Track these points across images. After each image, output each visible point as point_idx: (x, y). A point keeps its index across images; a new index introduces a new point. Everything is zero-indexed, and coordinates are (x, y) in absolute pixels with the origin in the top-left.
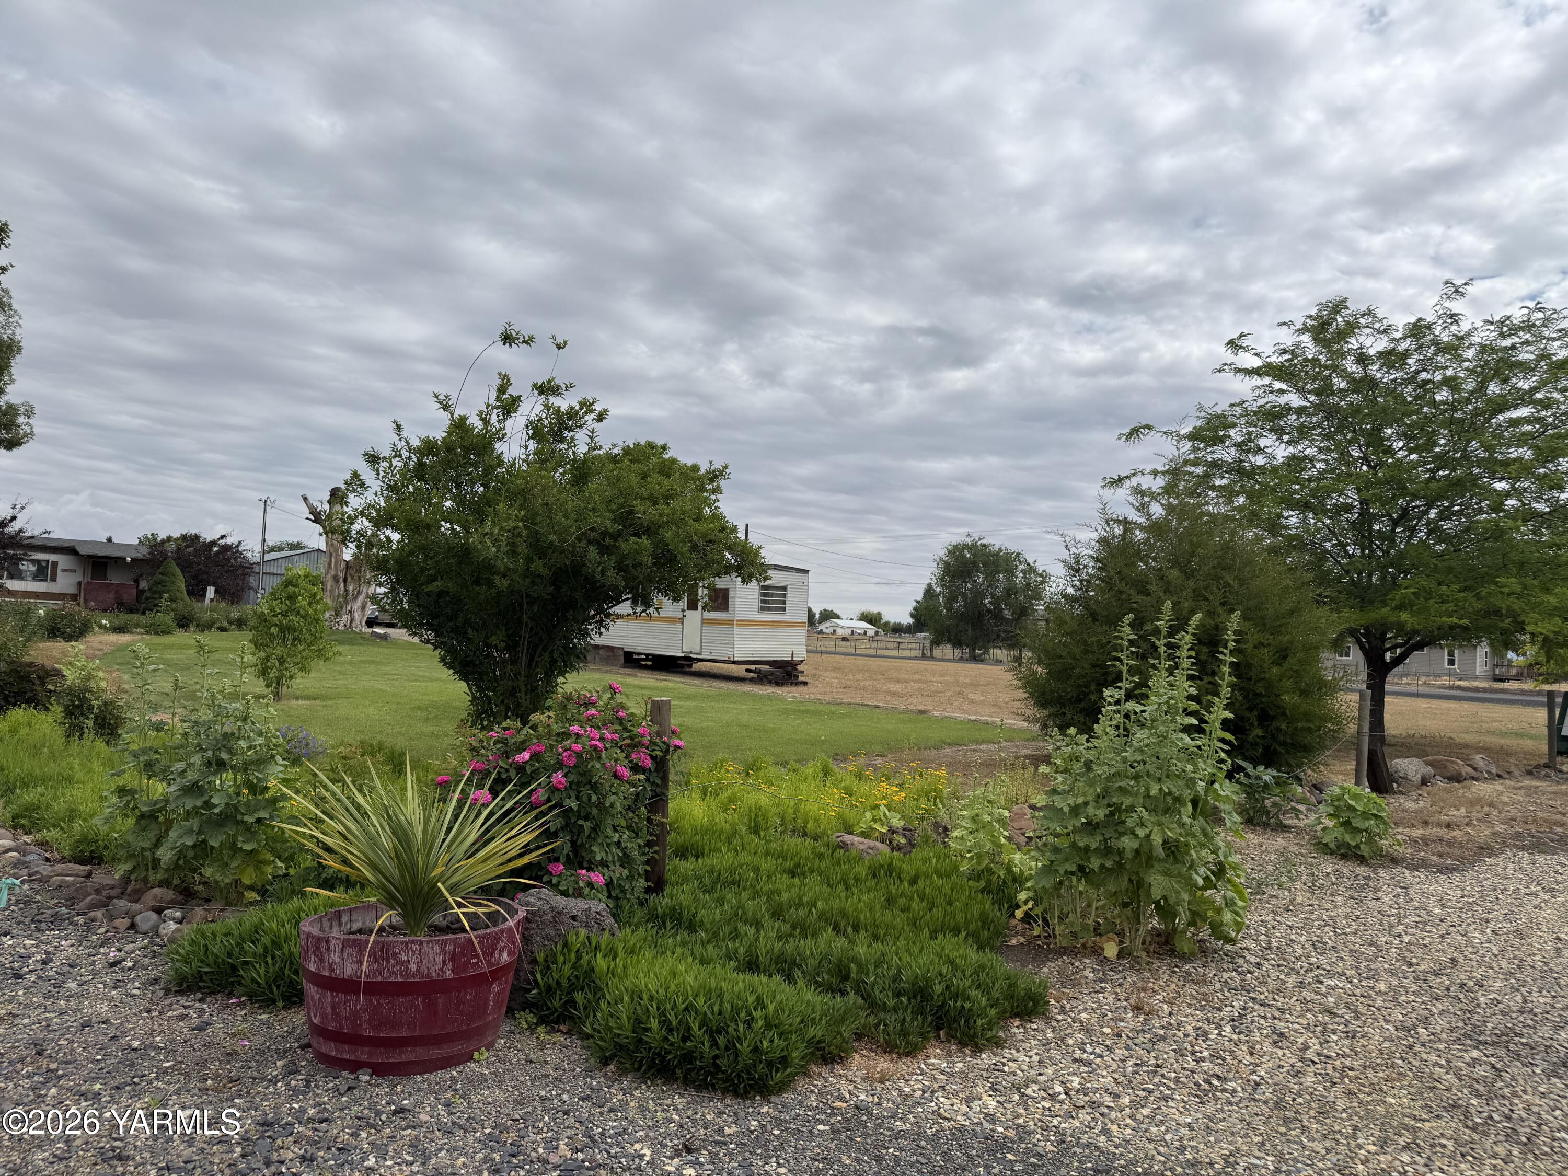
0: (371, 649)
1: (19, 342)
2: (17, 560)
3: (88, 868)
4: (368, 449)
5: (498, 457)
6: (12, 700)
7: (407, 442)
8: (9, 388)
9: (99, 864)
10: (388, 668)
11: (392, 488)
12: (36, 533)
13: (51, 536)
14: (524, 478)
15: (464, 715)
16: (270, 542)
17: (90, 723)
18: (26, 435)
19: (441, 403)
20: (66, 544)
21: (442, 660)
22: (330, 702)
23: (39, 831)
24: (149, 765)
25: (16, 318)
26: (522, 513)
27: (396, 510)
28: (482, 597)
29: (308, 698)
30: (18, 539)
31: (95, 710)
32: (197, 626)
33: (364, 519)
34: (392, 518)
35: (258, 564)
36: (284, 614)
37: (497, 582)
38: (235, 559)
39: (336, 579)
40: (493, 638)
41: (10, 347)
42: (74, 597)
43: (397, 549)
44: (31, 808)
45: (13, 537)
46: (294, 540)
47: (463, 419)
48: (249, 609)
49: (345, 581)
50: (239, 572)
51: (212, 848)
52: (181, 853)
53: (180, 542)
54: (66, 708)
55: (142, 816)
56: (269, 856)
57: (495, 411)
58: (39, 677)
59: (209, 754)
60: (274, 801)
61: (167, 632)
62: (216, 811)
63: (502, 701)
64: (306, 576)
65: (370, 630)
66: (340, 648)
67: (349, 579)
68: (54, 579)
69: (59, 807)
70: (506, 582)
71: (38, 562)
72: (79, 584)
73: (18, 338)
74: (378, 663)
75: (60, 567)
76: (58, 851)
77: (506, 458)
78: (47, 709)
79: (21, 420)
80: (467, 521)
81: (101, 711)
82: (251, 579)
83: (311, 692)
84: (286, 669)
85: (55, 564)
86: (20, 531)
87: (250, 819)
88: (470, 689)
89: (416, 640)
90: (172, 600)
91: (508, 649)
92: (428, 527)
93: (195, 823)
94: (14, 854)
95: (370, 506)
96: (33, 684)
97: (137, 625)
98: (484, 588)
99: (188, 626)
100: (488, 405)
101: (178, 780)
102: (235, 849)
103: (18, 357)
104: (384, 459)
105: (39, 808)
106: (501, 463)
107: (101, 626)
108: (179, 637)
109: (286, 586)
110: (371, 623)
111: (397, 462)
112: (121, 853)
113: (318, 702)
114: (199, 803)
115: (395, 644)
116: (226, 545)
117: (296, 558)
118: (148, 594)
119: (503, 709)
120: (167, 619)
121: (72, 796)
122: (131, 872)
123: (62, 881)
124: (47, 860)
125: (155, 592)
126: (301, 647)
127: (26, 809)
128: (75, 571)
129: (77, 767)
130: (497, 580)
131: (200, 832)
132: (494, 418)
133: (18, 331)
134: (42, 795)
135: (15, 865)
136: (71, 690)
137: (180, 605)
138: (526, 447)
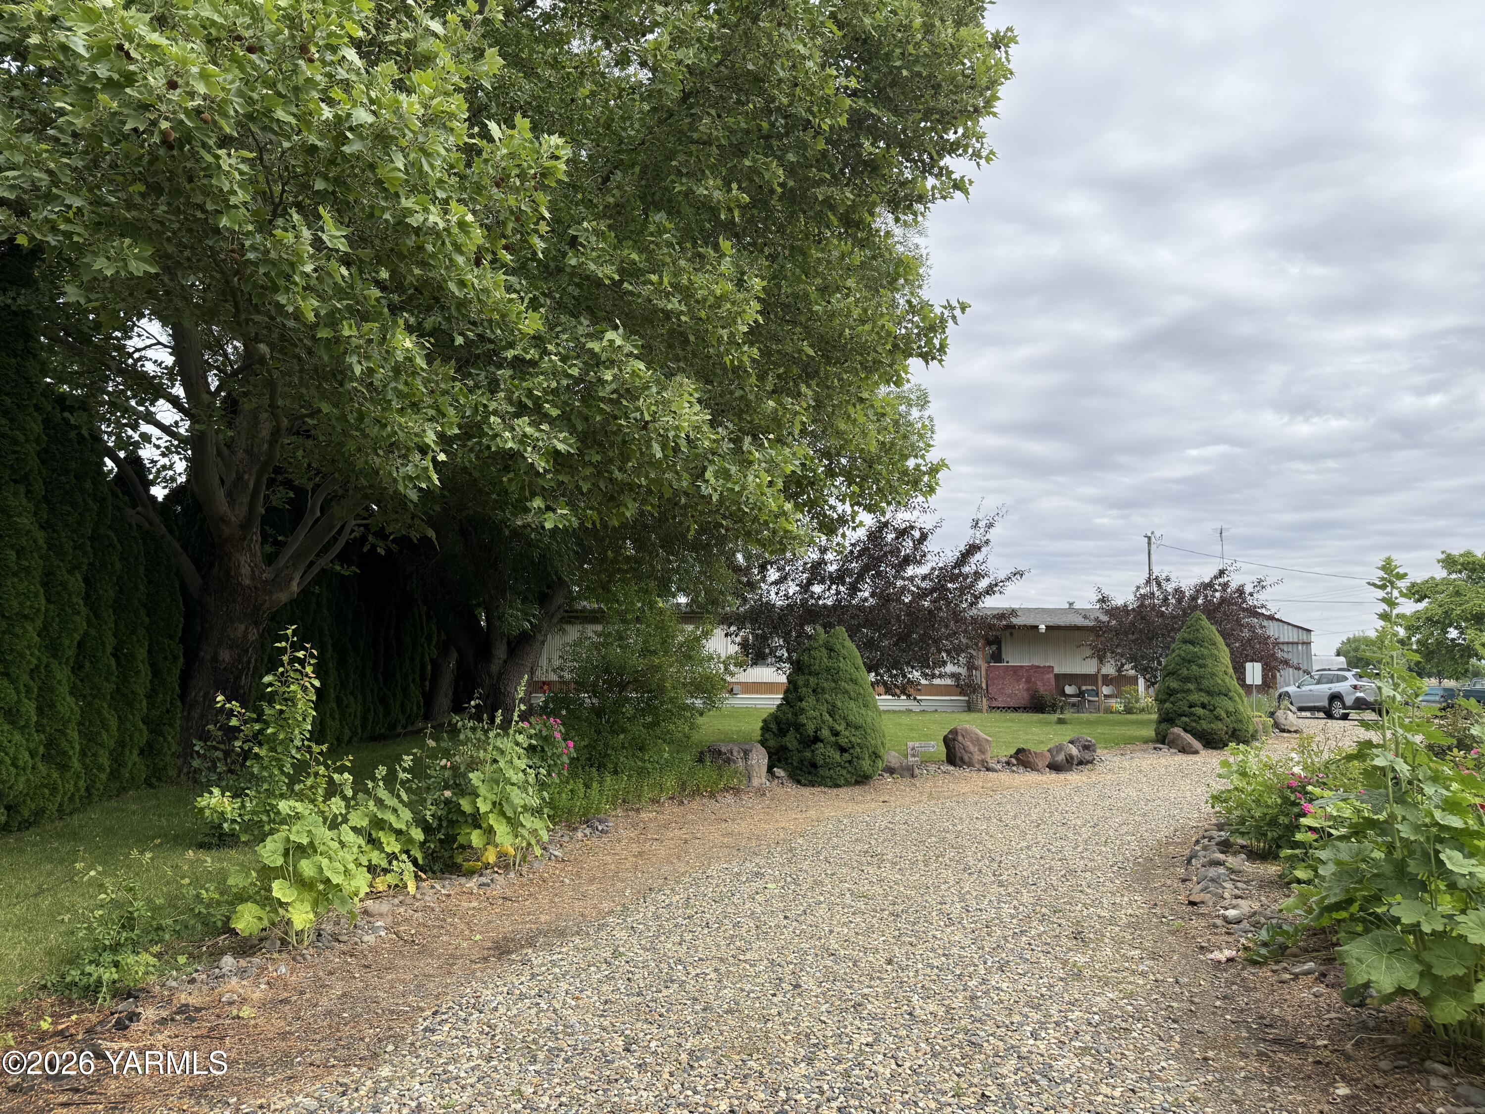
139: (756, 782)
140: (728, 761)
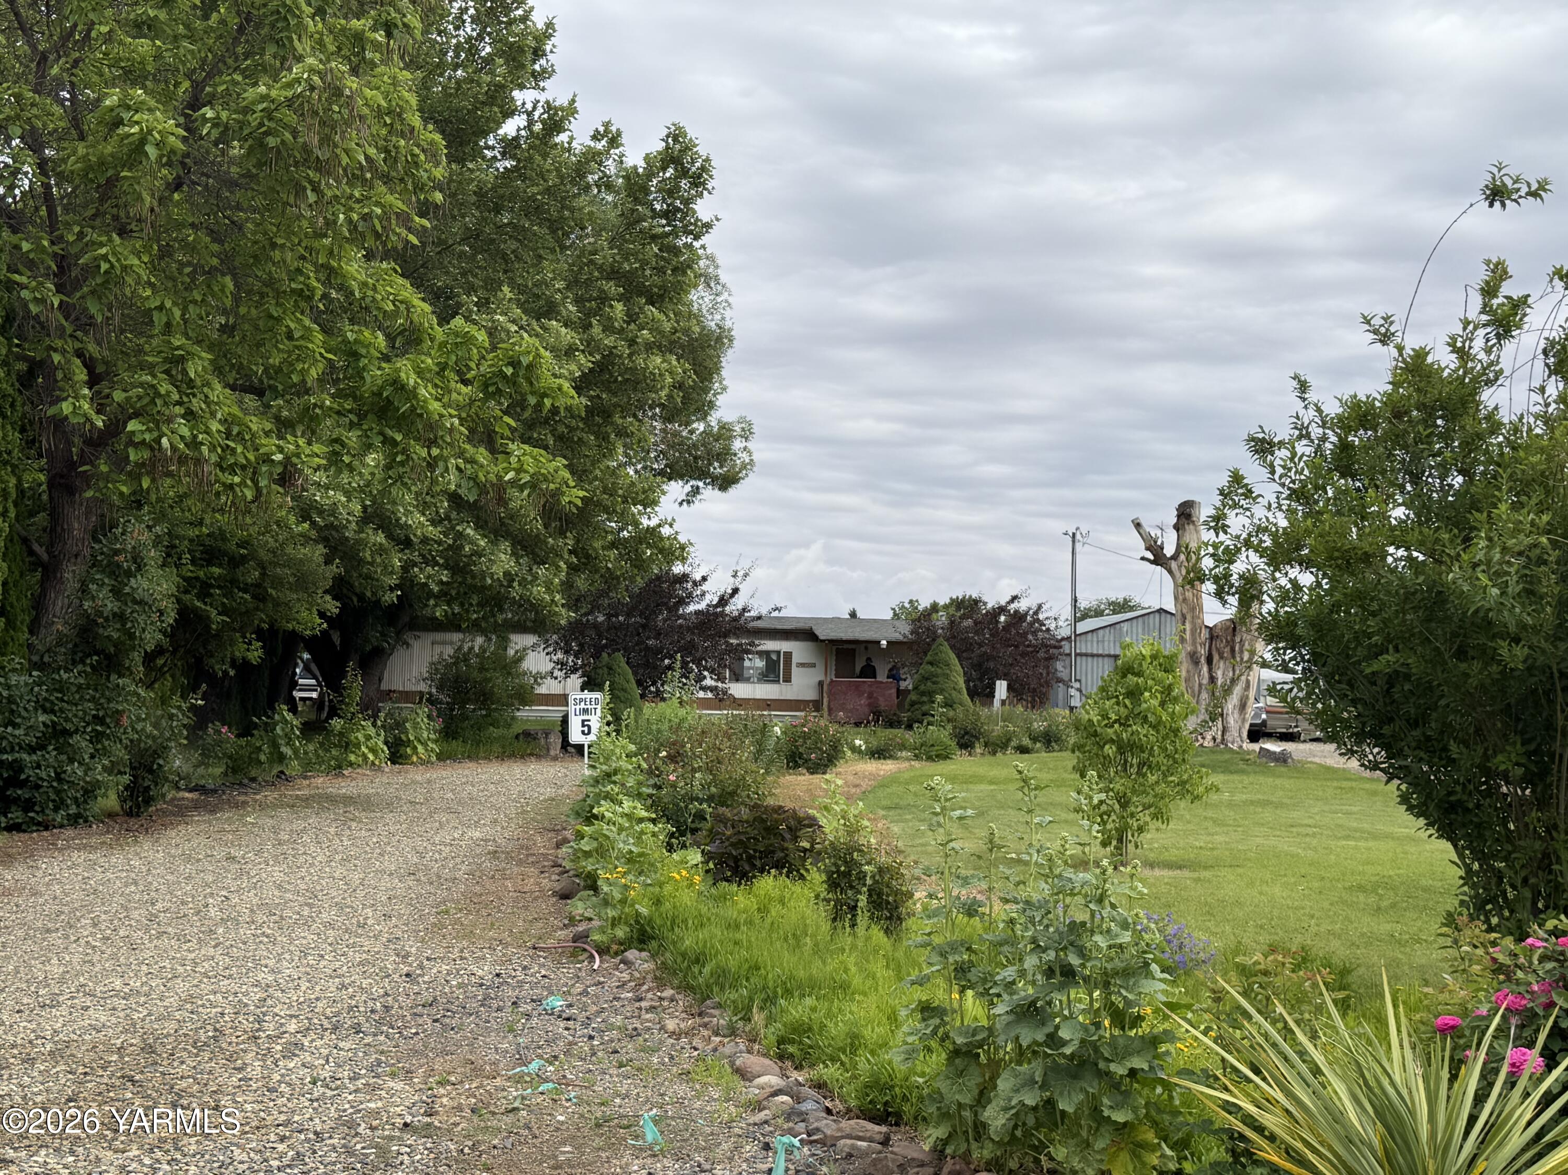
0: (1262, 779)
1: (730, 330)
2: (739, 653)
3: (884, 1129)
4: (1254, 430)
5: (1489, 417)
6: (758, 863)
7: (1319, 410)
8: (721, 400)
9: (897, 1124)
10: (1295, 814)
11: (1298, 495)
12: (764, 612)
13: (782, 614)
14: (1542, 450)
15: (1452, 904)
16: (1083, 604)
17: (863, 900)
18: (744, 466)
19: (1375, 332)
20: (801, 625)
21: (1404, 799)
22: (1206, 874)
23: (812, 1066)
24: (961, 970)
25: (725, 296)
26: (1545, 518)
27: (1308, 532)
28: (1473, 682)
29: (1170, 865)
30: (742, 621)
31: (869, 881)
32: (986, 745)
33: (1251, 553)
34: (1299, 548)
35: (1068, 639)
36: (1123, 723)
37: (1504, 652)
38: (1035, 633)
39: (1194, 658)
40: (1500, 758)
41: (719, 339)
42: (817, 705)
43: (1311, 602)
44: (801, 1029)
45: (735, 619)
46: (1118, 596)
47: (1421, 354)
48: (1061, 714)
49: (1209, 661)
50: (1041, 654)
51: (1063, 1113)
52: (1019, 1115)
53: (952, 611)
54: (830, 875)
55: (956, 1053)
56: (1150, 1136)
57: (1481, 332)
58: (789, 828)
59: (1051, 955)
60: (1154, 1041)
61: (944, 756)
62: (1068, 1051)
63: (1525, 881)
64: (1154, 657)
65: (1256, 747)
66: (1216, 779)
67: (1216, 657)
68: (788, 679)
69: (837, 1029)
70: (1520, 652)
71: (766, 654)
72: (821, 684)
73: (728, 324)
74: (1279, 805)
75: (795, 660)
76: (843, 1100)
77: (1505, 417)
78: (802, 877)
79: (737, 444)
80: (1437, 540)
81: (876, 882)
82: (1059, 666)
83: (1173, 855)
84: (1132, 815)
85: (788, 655)
86: (744, 610)
87: (1119, 1069)
88: (1461, 856)
89: (1354, 763)
90: (948, 704)
91: (1528, 779)
92: (1366, 558)
93: (1035, 1069)
94: (785, 1098)
95: (1260, 529)
96: (783, 839)
97: (903, 747)
98: (1476, 665)
99: (973, 747)
100: (1466, 323)
101: (1005, 997)
102: (1099, 1119)
103: (730, 352)
104: (1281, 444)
105: (810, 1029)
106: (1495, 427)
107: (854, 749)
108: (962, 763)
109: (1124, 676)
110: (1256, 734)
111: (1303, 448)
112: (931, 1109)
113: (1186, 873)
114: (1040, 1037)
115: (1301, 770)
116: (1016, 612)
117: (1125, 626)
118: (913, 697)
119: (1527, 894)
120: (941, 734)
121: (851, 1012)
122: (946, 1142)
123: (853, 1147)
124: (829, 1111)
125: (923, 694)
126: (1152, 778)
127: (794, 1030)
128: (813, 665)
129: (853, 969)
130: (1503, 648)
131: (1044, 1086)
132: (1478, 343)
133: (728, 313)
134: (813, 1009)
135: (789, 1115)
136: (834, 849)
137: (959, 712)
138: (1542, 390)
139: (552, 753)
140: (535, 739)
